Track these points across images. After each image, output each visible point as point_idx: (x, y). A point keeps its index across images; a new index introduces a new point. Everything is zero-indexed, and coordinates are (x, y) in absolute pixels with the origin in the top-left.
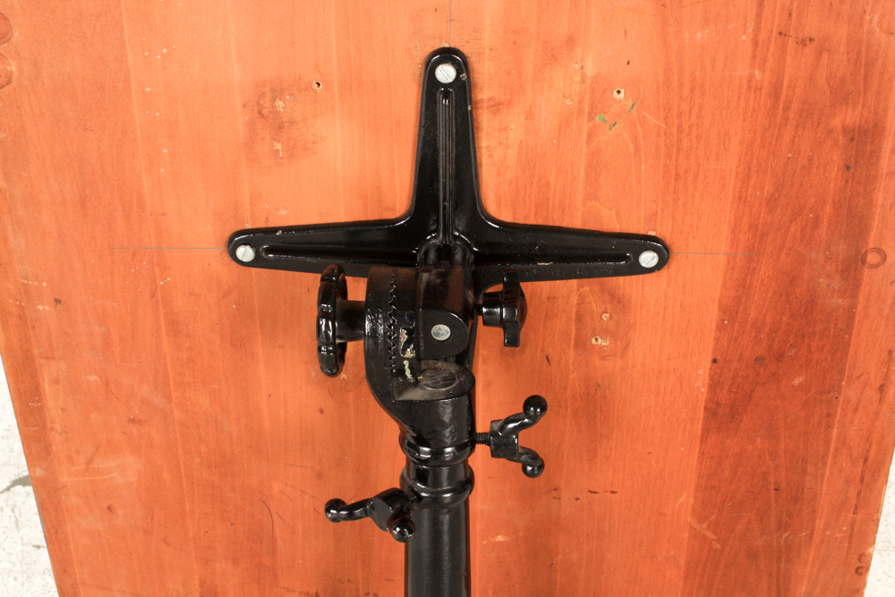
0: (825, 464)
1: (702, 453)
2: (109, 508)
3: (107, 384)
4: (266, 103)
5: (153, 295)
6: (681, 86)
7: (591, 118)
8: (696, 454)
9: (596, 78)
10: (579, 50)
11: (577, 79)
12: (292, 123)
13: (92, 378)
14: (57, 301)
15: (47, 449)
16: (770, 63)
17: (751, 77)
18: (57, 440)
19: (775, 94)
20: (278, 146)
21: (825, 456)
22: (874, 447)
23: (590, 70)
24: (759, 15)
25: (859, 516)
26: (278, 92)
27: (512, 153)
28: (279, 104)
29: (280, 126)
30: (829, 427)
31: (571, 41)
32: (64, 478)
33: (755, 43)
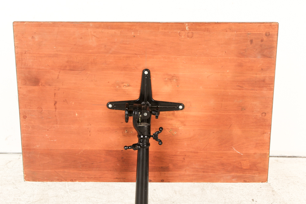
0: (99, 171)
1: (100, 150)
2: (82, 38)
3: (115, 43)
4: (175, 78)
5: (136, 54)
6: (177, 142)
7: (171, 129)
8: (100, 149)
9: (178, 129)
10: (183, 126)
11: (178, 126)
12: (171, 82)
13: (116, 40)
14: (134, 36)
15: (97, 28)
16: (180, 154)
17: (178, 152)
18: (100, 30)
19: (175, 155)
20: (167, 79)
21: (101, 171)
22: (103, 179)
23: (180, 128)
24: (188, 152)
25: (86, 178)
26: (177, 80)
27: (165, 117)
28: (175, 80)
29: (170, 80)
30: (108, 171)
31: (185, 125)
32: (89, 30)
33: (184, 152)
